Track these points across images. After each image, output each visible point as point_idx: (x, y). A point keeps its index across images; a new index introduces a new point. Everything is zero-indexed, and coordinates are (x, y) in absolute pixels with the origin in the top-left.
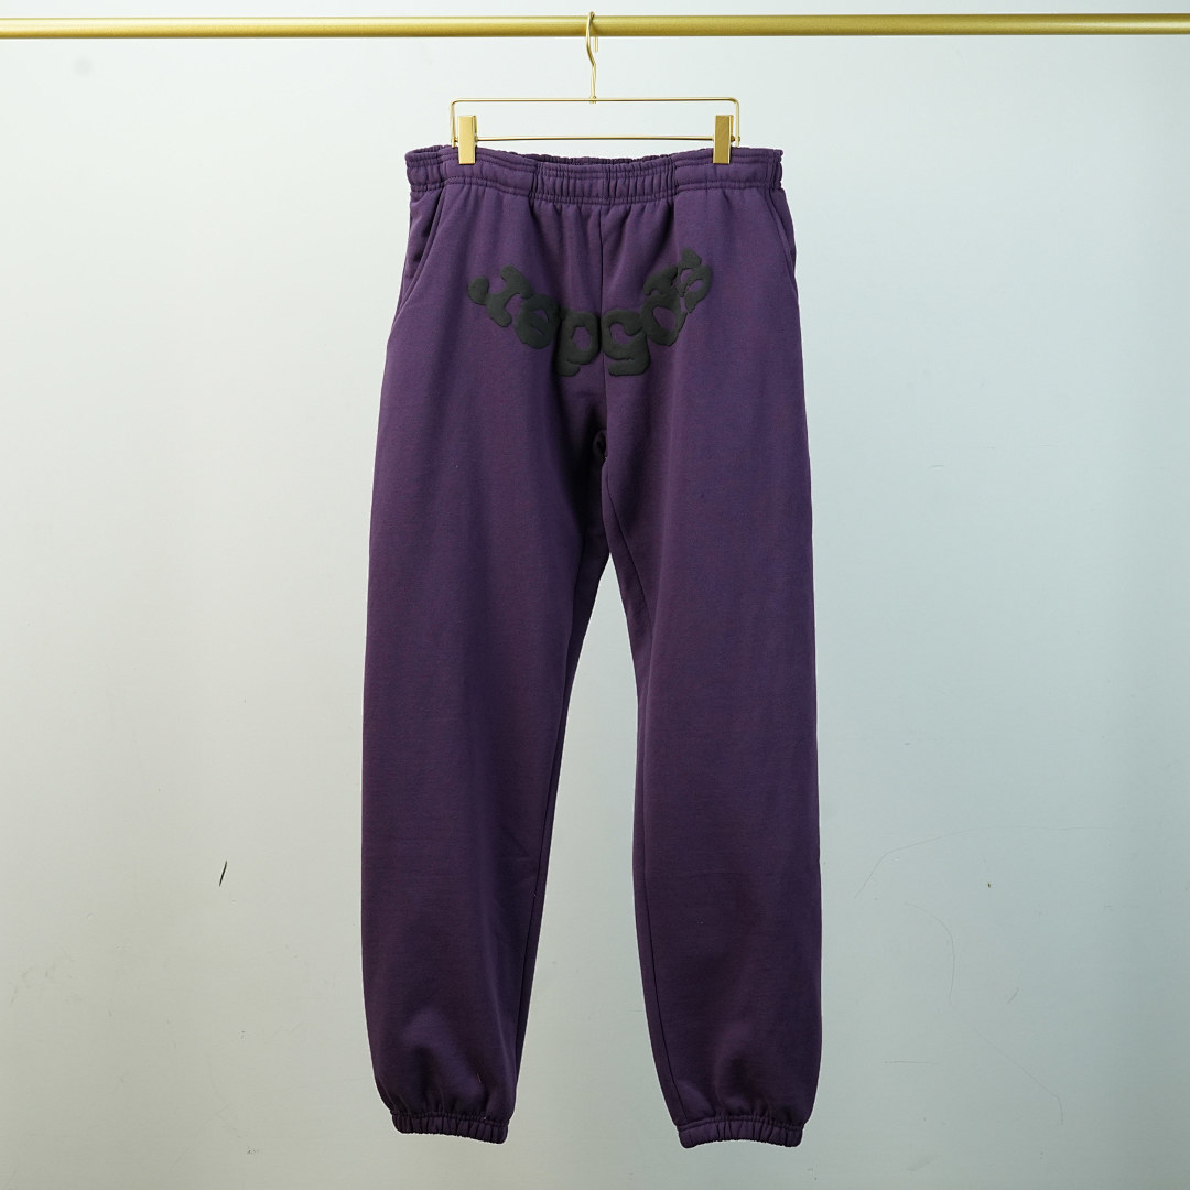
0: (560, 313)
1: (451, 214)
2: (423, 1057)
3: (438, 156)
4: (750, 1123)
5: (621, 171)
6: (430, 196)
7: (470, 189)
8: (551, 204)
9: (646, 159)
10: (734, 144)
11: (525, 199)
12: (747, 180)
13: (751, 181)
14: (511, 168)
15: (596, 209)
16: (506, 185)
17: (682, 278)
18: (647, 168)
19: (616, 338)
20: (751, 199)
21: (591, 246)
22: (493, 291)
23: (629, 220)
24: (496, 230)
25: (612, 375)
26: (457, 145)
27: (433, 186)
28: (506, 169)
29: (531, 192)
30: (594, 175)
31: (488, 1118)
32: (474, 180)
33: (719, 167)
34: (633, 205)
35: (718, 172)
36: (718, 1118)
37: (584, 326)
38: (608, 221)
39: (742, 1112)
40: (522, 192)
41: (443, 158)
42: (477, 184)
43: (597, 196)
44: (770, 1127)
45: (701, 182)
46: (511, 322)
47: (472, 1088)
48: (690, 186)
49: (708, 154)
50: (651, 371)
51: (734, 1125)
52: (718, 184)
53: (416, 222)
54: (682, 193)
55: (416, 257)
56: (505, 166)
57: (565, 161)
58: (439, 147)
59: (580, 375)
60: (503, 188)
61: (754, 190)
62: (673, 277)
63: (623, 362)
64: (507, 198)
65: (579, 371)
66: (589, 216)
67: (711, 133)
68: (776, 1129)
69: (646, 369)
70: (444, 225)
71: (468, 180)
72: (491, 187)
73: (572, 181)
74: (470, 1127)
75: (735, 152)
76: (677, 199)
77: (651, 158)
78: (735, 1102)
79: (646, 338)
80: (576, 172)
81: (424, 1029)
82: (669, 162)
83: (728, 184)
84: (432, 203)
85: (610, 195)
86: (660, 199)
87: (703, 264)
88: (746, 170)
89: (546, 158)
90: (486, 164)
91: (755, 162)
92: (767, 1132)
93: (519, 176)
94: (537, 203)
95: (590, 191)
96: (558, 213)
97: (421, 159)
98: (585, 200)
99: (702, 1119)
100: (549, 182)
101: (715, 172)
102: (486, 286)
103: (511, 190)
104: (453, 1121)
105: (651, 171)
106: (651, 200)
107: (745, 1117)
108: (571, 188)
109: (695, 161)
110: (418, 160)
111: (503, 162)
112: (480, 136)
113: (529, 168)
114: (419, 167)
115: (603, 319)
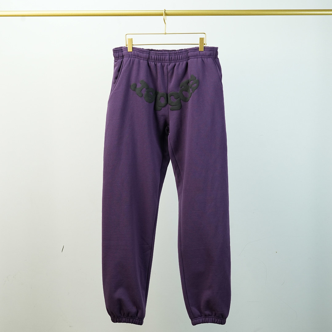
0: (156, 93)
1: (126, 66)
2: (120, 302)
3: (122, 50)
4: (212, 318)
5: (173, 53)
6: (120, 61)
7: (131, 59)
8: (154, 63)
9: (180, 50)
10: (205, 46)
11: (146, 61)
12: (209, 56)
13: (210, 56)
14: (142, 53)
15: (166, 64)
16: (141, 57)
17: (191, 83)
18: (181, 52)
19: (172, 100)
20: (210, 61)
21: (165, 74)
22: (138, 87)
23: (175, 67)
24: (138, 70)
25: (171, 110)
26: (127, 46)
27: (121, 58)
28: (141, 53)
29: (148, 60)
30: (166, 54)
31: (138, 318)
32: (132, 56)
33: (200, 52)
34: (177, 63)
35: (200, 54)
36: (202, 317)
37: (163, 97)
38: (170, 67)
39: (209, 315)
40: (145, 59)
42: (133, 57)
43: (167, 60)
44: (217, 319)
45: (196, 56)
46: (143, 96)
47: (133, 310)
48: (193, 57)
49: (197, 49)
50: (182, 109)
51: (207, 319)
52: (200, 57)
53: (116, 68)
54: (190, 59)
55: (116, 78)
56: (140, 52)
57: (157, 51)
58: (122, 47)
59: (162, 110)
60: (140, 58)
61: (211, 58)
62: (188, 83)
63: (174, 107)
64: (142, 61)
66: (164, 66)
67: (198, 42)
68: (219, 320)
69: (180, 108)
71: (130, 56)
72: (137, 58)
73: (159, 56)
74: (133, 321)
75: (205, 48)
76: (189, 61)
77: (181, 50)
78: (207, 312)
79: (180, 100)
80: (161, 54)
81: (120, 294)
82: (187, 51)
83: (203, 57)
84: (120, 62)
85: (170, 60)
86: (184, 61)
87: (197, 79)
88: (208, 53)
89: (152, 50)
90: (135, 52)
91: (211, 51)
92: (216, 321)
93: (145, 55)
94: (150, 62)
95: (165, 59)
96: (156, 65)
97: (117, 50)
98: (163, 61)
99: (198, 317)
100: (153, 57)
101: (200, 53)
102: (136, 85)
103: (142, 59)
104: (128, 319)
105: (181, 53)
106: (182, 61)
107: (210, 317)
108: (159, 58)
109: (194, 50)
110: (116, 51)
111: (140, 51)
112: (133, 44)
113: (147, 53)
114: (116, 53)
115: (168, 95)
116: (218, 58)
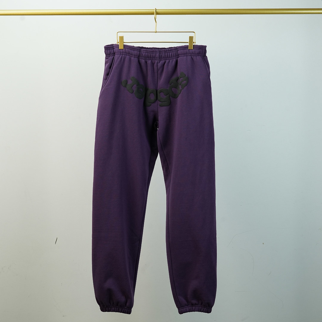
0: (146, 89)
1: (117, 63)
2: (110, 291)
3: (113, 47)
4: (198, 307)
5: (163, 51)
6: (111, 58)
7: (122, 56)
8: (144, 60)
9: (170, 48)
10: (194, 44)
11: (137, 59)
12: (198, 54)
13: (199, 54)
15: (156, 61)
16: (132, 55)
17: (180, 80)
19: (162, 96)
20: (199, 59)
21: (155, 71)
22: (128, 83)
23: (165, 64)
24: (129, 67)
25: (160, 106)
26: (119, 44)
27: (112, 55)
28: (132, 51)
29: (139, 57)
30: (156, 52)
31: (127, 308)
32: (123, 53)
33: (190, 50)
34: (167, 60)
36: (189, 306)
37: (153, 93)
38: (160, 65)
39: (196, 304)
40: (136, 57)
41: (114, 47)
42: (124, 55)
43: (157, 58)
44: (203, 308)
45: (185, 54)
46: (133, 92)
47: (123, 299)
48: (182, 55)
49: (187, 47)
50: (171, 105)
51: (194, 308)
52: (190, 55)
53: (107, 65)
54: (180, 57)
55: (107, 74)
57: (147, 48)
58: (113, 45)
59: (151, 106)
60: (131, 56)
61: (200, 57)
62: (177, 80)
63: (163, 102)
64: (132, 58)
65: (151, 105)
66: (154, 63)
67: (188, 41)
68: (205, 309)
70: (115, 66)
71: (121, 53)
72: (128, 55)
73: (150, 54)
74: (122, 310)
75: (194, 46)
76: (179, 59)
77: (171, 48)
78: (194, 302)
79: (170, 96)
80: (151, 51)
81: (110, 284)
82: (176, 49)
83: (192, 55)
84: (112, 59)
85: (160, 58)
86: (174, 59)
87: (186, 76)
88: (197, 51)
89: (142, 48)
90: (127, 49)
91: (199, 49)
92: (203, 310)
93: (136, 52)
94: (140, 60)
95: (155, 57)
96: (146, 62)
98: (153, 59)
99: (185, 306)
100: (144, 54)
101: (189, 51)
102: (127, 82)
103: (133, 56)
104: (117, 308)
105: (171, 51)
106: (171, 59)
107: (197, 305)
108: (150, 56)
109: (183, 49)
110: (108, 48)
111: (131, 49)
112: (125, 42)
113: (138, 50)
114: (108, 50)
115: (158, 91)
116: (207, 57)
